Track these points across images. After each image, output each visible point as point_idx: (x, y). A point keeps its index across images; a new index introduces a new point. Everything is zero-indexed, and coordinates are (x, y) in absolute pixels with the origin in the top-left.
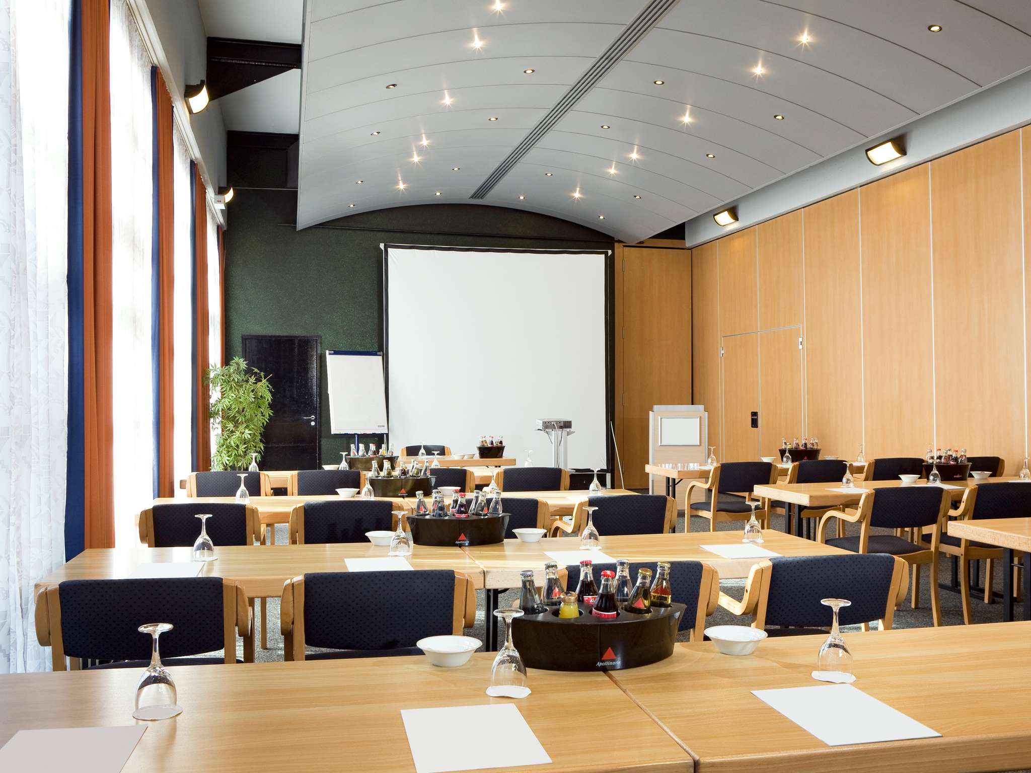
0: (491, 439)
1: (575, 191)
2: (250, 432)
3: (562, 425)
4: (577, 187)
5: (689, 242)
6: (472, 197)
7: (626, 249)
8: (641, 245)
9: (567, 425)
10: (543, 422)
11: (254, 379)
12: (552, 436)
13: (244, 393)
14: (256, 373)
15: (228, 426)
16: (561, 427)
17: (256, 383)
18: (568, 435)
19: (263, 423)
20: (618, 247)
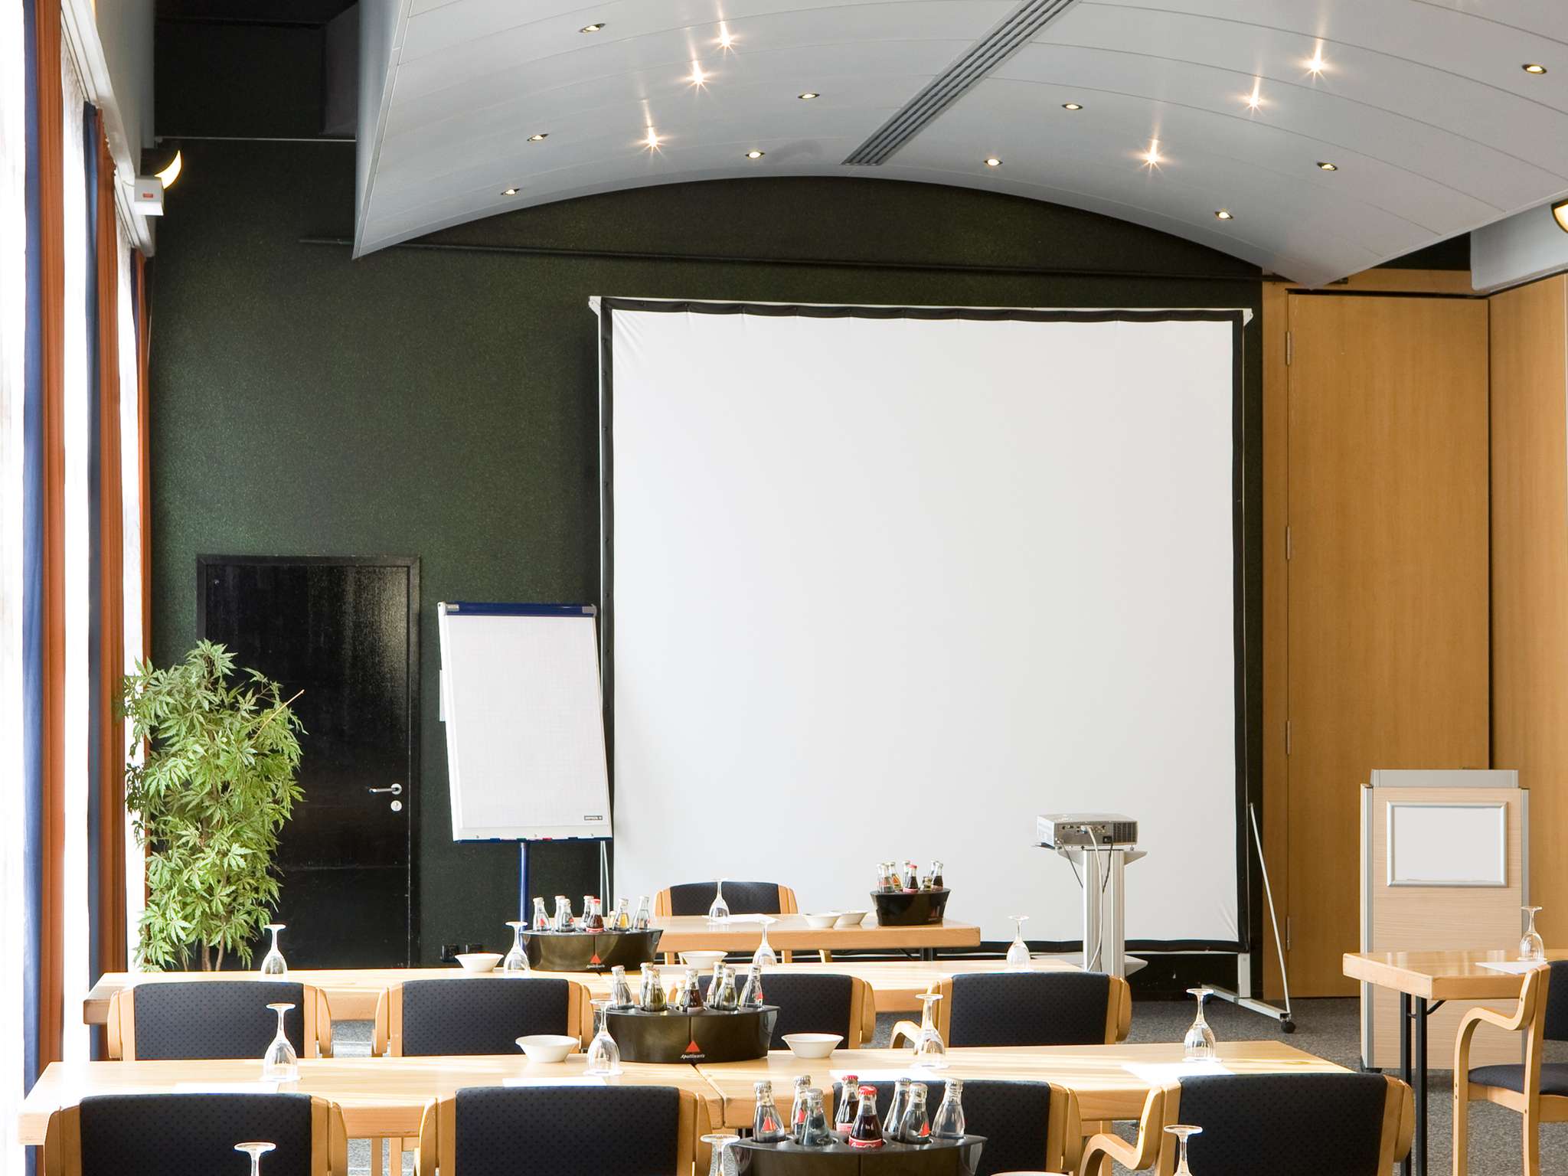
0: (911, 872)
1: (1146, 147)
2: (244, 851)
3: (1110, 833)
4: (1151, 138)
5: (1481, 279)
6: (850, 160)
7: (1296, 299)
8: (1340, 289)
9: (1124, 832)
10: (1057, 826)
11: (254, 700)
12: (1082, 864)
13: (228, 743)
14: (258, 684)
15: (184, 833)
16: (1107, 840)
17: (257, 713)
18: (1126, 863)
19: (276, 823)
20: (1273, 297)
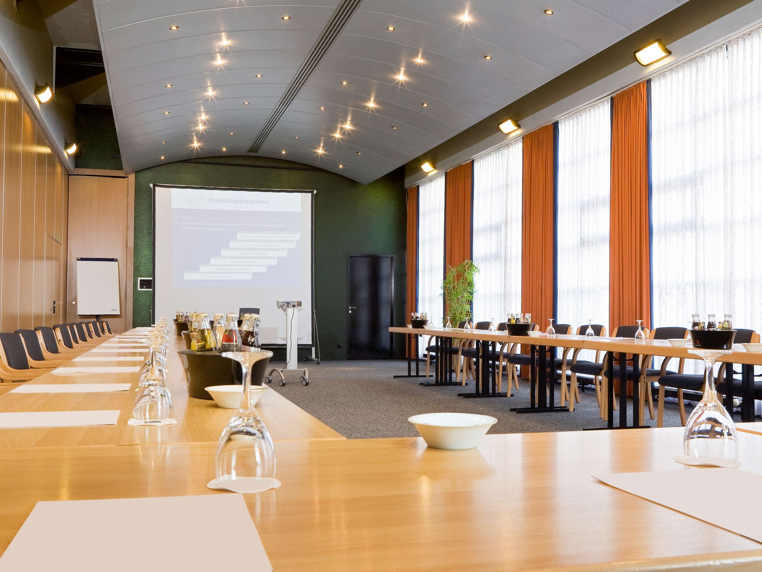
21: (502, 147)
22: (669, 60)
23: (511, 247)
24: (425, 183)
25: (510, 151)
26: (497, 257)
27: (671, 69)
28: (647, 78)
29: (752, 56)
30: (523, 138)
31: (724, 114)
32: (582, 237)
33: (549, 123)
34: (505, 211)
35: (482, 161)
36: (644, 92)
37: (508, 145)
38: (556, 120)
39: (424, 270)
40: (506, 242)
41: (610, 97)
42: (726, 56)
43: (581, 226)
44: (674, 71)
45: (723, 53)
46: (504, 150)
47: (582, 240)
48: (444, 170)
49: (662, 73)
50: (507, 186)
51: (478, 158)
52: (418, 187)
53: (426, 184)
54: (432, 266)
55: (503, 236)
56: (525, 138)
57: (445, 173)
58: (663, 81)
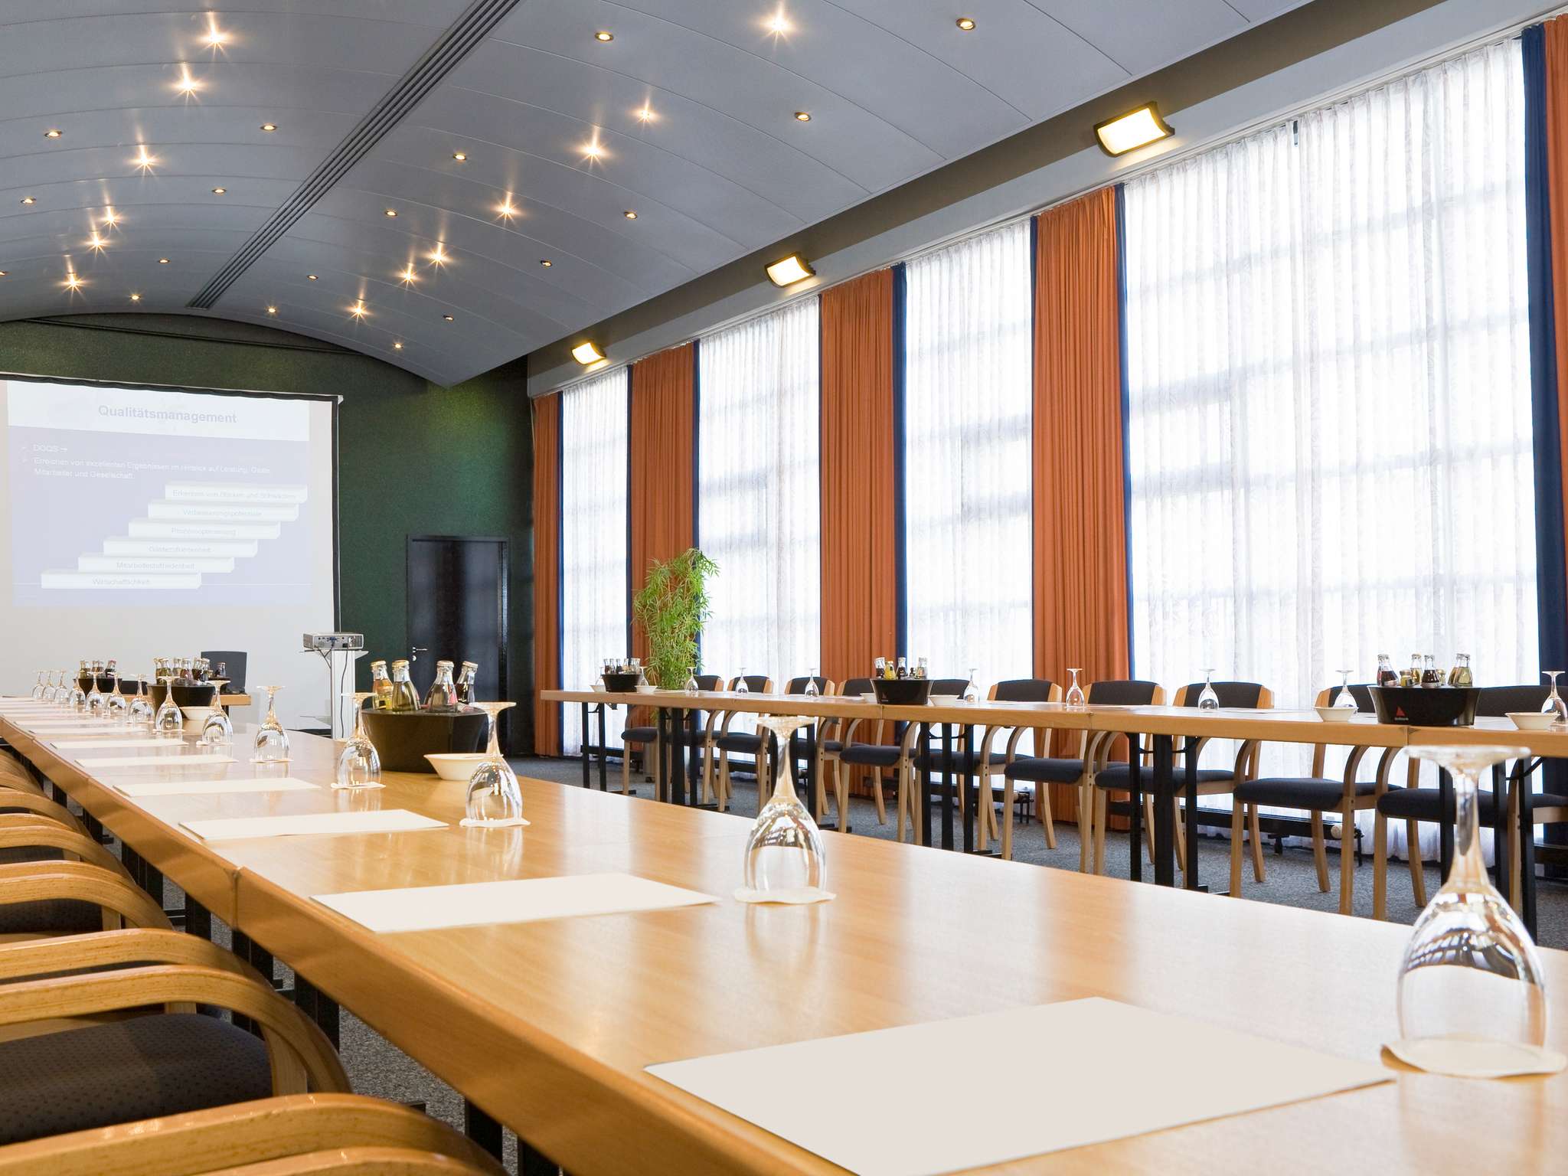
21: (767, 314)
22: (1170, 145)
23: (791, 521)
24: (576, 387)
25: (787, 322)
26: (759, 541)
27: (1170, 165)
28: (1116, 180)
29: (1353, 146)
30: (820, 296)
31: (1293, 258)
32: (965, 501)
33: (885, 265)
34: (776, 447)
35: (718, 342)
36: (1109, 208)
37: (781, 311)
38: (899, 261)
39: (577, 569)
40: (780, 511)
41: (1028, 216)
42: (1293, 143)
43: (962, 477)
44: (1175, 169)
45: (1286, 137)
46: (773, 319)
47: (966, 508)
48: (628, 359)
49: (1150, 172)
50: (781, 394)
51: (709, 336)
52: (560, 395)
53: (580, 390)
54: (596, 562)
55: (773, 499)
56: (824, 298)
57: (627, 366)
58: (1151, 188)
